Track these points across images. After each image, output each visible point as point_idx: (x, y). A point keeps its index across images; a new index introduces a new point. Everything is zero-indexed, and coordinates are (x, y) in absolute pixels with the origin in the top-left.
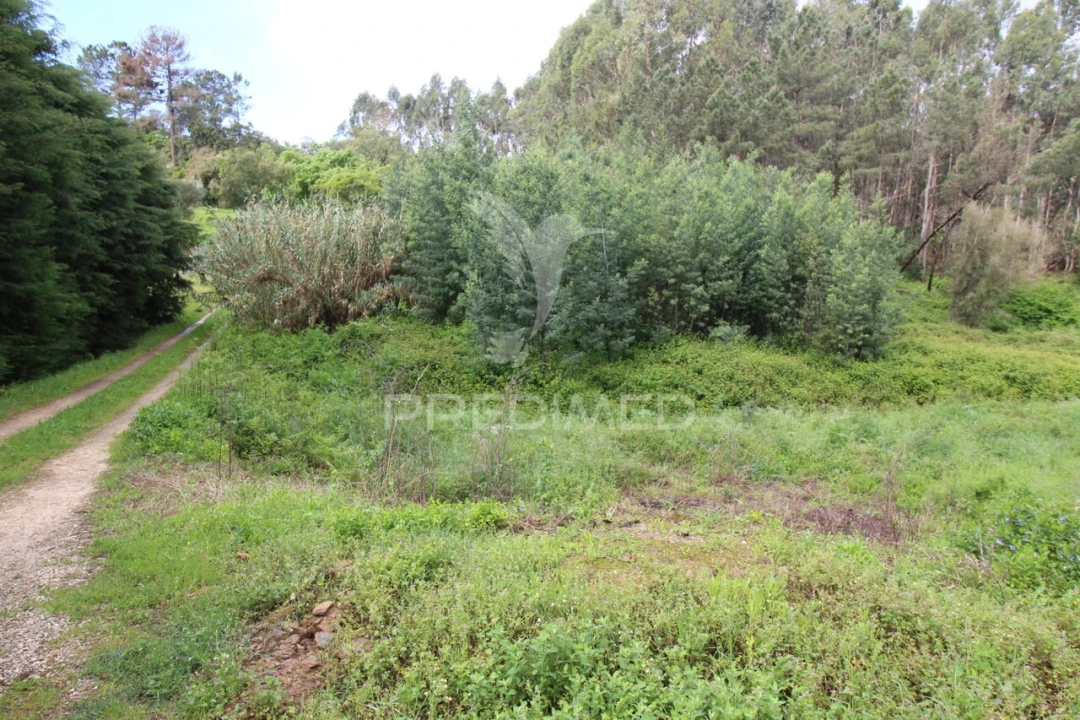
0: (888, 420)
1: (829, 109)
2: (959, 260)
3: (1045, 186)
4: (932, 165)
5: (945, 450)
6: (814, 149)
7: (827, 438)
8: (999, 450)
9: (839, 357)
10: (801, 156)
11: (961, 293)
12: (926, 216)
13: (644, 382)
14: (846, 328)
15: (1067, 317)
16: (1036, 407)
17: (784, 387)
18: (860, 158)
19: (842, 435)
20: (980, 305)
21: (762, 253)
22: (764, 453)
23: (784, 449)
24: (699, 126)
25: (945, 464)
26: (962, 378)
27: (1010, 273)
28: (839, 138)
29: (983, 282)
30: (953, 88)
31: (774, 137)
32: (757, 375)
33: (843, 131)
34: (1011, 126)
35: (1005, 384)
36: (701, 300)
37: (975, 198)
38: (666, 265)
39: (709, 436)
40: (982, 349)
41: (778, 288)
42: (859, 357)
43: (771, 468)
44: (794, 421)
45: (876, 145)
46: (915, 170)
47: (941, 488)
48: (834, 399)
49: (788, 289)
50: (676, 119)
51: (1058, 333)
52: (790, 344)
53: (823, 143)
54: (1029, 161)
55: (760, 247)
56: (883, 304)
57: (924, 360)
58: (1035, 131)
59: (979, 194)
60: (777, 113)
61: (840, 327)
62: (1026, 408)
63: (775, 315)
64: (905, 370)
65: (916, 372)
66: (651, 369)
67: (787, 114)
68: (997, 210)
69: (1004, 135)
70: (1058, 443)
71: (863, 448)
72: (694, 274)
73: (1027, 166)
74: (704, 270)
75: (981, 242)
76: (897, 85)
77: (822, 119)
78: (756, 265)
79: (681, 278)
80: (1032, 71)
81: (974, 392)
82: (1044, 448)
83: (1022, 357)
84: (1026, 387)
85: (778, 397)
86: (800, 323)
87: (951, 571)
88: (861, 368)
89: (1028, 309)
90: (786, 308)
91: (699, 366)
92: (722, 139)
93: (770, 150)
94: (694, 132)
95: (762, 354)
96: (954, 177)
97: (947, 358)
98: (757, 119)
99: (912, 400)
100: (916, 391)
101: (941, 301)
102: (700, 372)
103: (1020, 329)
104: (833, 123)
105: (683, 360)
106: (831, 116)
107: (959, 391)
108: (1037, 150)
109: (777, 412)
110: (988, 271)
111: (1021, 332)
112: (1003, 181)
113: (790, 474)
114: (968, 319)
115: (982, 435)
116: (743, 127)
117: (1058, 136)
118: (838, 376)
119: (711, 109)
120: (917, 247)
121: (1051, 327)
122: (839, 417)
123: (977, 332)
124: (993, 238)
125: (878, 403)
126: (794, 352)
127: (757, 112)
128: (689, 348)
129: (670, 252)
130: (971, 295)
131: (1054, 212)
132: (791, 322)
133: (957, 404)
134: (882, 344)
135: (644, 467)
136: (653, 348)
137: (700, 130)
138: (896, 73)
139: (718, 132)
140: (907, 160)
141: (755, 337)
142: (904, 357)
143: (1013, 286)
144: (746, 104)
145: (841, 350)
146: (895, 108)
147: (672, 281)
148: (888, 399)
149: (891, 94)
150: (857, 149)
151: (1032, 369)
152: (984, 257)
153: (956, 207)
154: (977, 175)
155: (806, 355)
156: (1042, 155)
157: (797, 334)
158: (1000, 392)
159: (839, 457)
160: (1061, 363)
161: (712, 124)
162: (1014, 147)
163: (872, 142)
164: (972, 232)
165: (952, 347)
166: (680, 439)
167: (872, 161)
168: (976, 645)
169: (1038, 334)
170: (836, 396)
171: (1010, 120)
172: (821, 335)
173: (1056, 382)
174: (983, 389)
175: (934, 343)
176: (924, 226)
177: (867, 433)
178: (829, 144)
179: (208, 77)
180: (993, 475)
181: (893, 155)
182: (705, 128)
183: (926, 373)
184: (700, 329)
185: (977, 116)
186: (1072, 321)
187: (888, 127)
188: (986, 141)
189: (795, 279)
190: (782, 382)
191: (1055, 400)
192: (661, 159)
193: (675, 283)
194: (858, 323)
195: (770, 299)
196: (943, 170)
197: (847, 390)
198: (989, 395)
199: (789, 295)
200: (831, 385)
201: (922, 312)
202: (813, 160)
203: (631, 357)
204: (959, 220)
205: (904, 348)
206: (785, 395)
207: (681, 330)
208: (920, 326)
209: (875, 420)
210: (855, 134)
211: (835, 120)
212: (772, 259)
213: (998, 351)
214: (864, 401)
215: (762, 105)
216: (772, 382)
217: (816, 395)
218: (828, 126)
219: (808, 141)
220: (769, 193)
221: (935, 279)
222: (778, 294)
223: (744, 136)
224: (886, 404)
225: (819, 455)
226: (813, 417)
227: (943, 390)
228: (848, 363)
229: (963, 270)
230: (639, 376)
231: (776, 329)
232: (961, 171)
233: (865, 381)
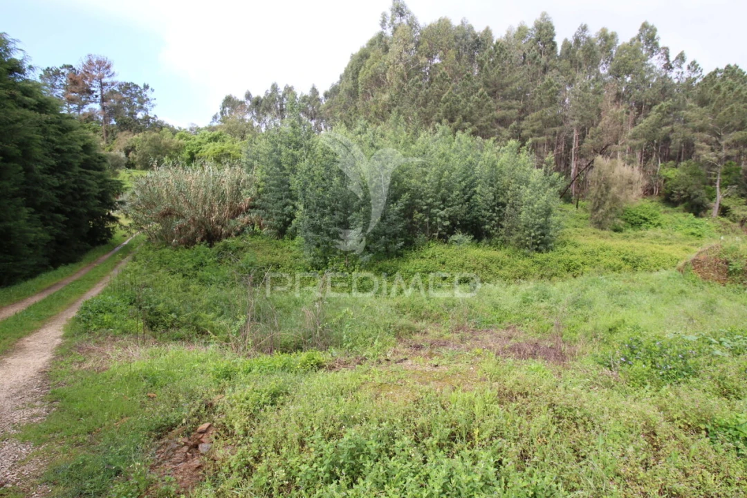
0: (556, 287)
1: (514, 102)
2: (594, 190)
3: (640, 145)
4: (575, 134)
5: (590, 304)
6: (506, 127)
7: (521, 300)
8: (621, 303)
9: (526, 251)
10: (499, 130)
11: (595, 210)
12: (573, 164)
13: (410, 270)
14: (530, 233)
15: (656, 222)
16: (641, 275)
17: (494, 270)
18: (534, 131)
19: (529, 297)
20: (606, 216)
21: (478, 189)
22: (484, 311)
23: (496, 307)
24: (437, 113)
25: (590, 312)
26: (598, 260)
27: (622, 197)
28: (520, 119)
29: (608, 203)
30: (585, 89)
31: (482, 119)
32: (478, 264)
33: (523, 115)
34: (619, 111)
35: (623, 263)
36: (443, 218)
37: (601, 154)
38: (421, 198)
39: (451, 302)
40: (608, 243)
41: (488, 210)
42: (538, 250)
43: (489, 320)
44: (502, 291)
45: (543, 123)
46: (566, 137)
47: (588, 327)
48: (524, 276)
49: (494, 211)
50: (423, 109)
51: (651, 232)
52: (497, 244)
53: (511, 123)
54: (631, 131)
55: (476, 186)
56: (552, 218)
57: (576, 251)
58: (633, 114)
59: (603, 151)
60: (483, 105)
61: (527, 232)
62: (635, 277)
63: (487, 227)
64: (565, 257)
65: (572, 258)
66: (414, 263)
67: (489, 106)
68: (614, 160)
69: (615, 116)
70: (654, 297)
71: (542, 305)
72: (438, 203)
73: (630, 134)
74: (444, 200)
75: (605, 179)
76: (553, 88)
77: (510, 108)
78: (474, 197)
79: (430, 206)
80: (629, 79)
81: (605, 268)
82: (646, 300)
83: (632, 246)
84: (635, 264)
85: (491, 276)
86: (503, 230)
87: (595, 379)
88: (539, 257)
89: (634, 218)
90: (493, 222)
91: (443, 259)
92: (452, 121)
93: (481, 128)
94: (435, 117)
95: (481, 251)
96: (588, 143)
97: (590, 249)
98: (472, 108)
99: (570, 275)
100: (572, 269)
101: (585, 215)
102: (444, 263)
103: (630, 230)
104: (517, 111)
105: (433, 256)
106: (515, 106)
107: (596, 268)
108: (634, 124)
109: (491, 286)
110: (610, 196)
111: (630, 231)
112: (617, 143)
113: (500, 323)
114: (600, 225)
115: (611, 294)
116: (464, 114)
117: (646, 116)
118: (527, 262)
119: (445, 103)
120: (569, 183)
121: (647, 228)
122: (527, 287)
123: (606, 233)
124: (612, 176)
125: (550, 278)
126: (500, 249)
127: (471, 105)
128: (437, 249)
129: (423, 190)
130: (601, 211)
131: (646, 160)
132: (497, 230)
133: (596, 276)
134: (551, 242)
135: (412, 323)
136: (415, 249)
137: (438, 115)
138: (552, 80)
139: (449, 117)
140: (561, 132)
141: (476, 240)
142: (564, 249)
143: (625, 205)
144: (465, 99)
145: (528, 246)
146: (553, 101)
147: (425, 207)
148: (556, 275)
149: (550, 93)
150: (532, 126)
151: (638, 253)
152: (607, 188)
153: (590, 159)
154: (601, 140)
155: (507, 250)
156: (637, 127)
157: (501, 238)
158: (620, 268)
159: (528, 312)
160: (654, 249)
161: (445, 112)
162: (622, 123)
163: (540, 121)
164: (600, 173)
165: (591, 242)
166: (433, 305)
167: (540, 133)
168: (612, 425)
169: (640, 232)
170: (525, 274)
171: (618, 107)
172: (515, 237)
173: (652, 260)
174: (610, 267)
175: (581, 240)
176: (573, 171)
177: (545, 296)
178: (514, 123)
179: (127, 87)
180: (618, 317)
181: (552, 129)
182: (441, 114)
183: (577, 258)
184: (444, 238)
185: (599, 105)
186: (659, 224)
187: (549, 112)
188: (606, 119)
189: (498, 204)
190: (493, 267)
191: (651, 271)
192: (416, 134)
193: (427, 209)
194: (538, 229)
195: (483, 217)
196: (583, 136)
197: (532, 270)
198: (614, 270)
199: (495, 214)
200: (522, 268)
201: (573, 222)
202: (506, 133)
203: (402, 255)
204: (592, 167)
205: (564, 244)
206: (496, 275)
207: (432, 238)
208: (572, 230)
209: (548, 288)
210: (530, 117)
211: (519, 109)
212: (483, 194)
213: (619, 243)
214: (542, 276)
215: (474, 100)
216: (487, 267)
217: (513, 274)
218: (514, 113)
219: (503, 122)
220: (479, 153)
221: (579, 202)
222: (488, 214)
223: (465, 119)
224: (554, 278)
225: (517, 311)
226: (512, 288)
227: (587, 268)
228: (532, 254)
229: (596, 196)
230: (407, 267)
231: (489, 236)
232: (592, 137)
233: (542, 265)
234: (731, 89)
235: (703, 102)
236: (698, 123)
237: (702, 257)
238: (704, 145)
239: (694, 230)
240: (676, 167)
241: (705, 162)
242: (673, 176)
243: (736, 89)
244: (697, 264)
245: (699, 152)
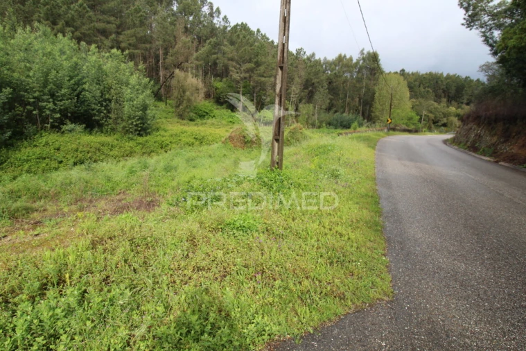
0: (152, 161)
1: (112, 19)
2: (175, 93)
3: (201, 65)
4: (161, 52)
5: (176, 169)
6: (107, 37)
7: (128, 171)
8: (193, 165)
9: (131, 136)
10: (101, 40)
11: (178, 106)
12: (161, 73)
13: (22, 158)
14: (132, 122)
15: (212, 115)
16: (205, 148)
17: (106, 152)
18: (130, 44)
19: (134, 169)
20: (184, 110)
21: (86, 86)
22: (98, 184)
23: (109, 179)
24: (38, 14)
25: (176, 174)
26: (180, 140)
27: (193, 98)
28: (118, 33)
29: (185, 102)
30: (164, 19)
31: (85, 27)
32: (91, 148)
33: (120, 30)
34: (187, 40)
35: (194, 140)
36: (53, 111)
37: (178, 68)
38: (26, 91)
39: (68, 181)
40: (186, 128)
41: (97, 105)
42: (140, 135)
43: (103, 190)
44: (113, 167)
45: (137, 40)
46: (155, 53)
47: (174, 184)
48: (131, 154)
49: (102, 105)
50: (21, 7)
51: (210, 121)
52: (107, 132)
53: (111, 35)
54: (195, 55)
55: (85, 83)
56: (148, 112)
57: (166, 134)
58: (196, 43)
59: (179, 66)
60: (84, 15)
61: (130, 122)
62: (201, 149)
63: (97, 118)
64: (158, 139)
65: (163, 139)
66: (26, 151)
67: (90, 17)
68: (186, 73)
69: (185, 43)
70: (211, 160)
71: (144, 173)
72: (45, 97)
73: (194, 57)
74: (52, 95)
75: (182, 86)
76: (141, 13)
77: (109, 22)
78: (83, 93)
79: (38, 99)
80: (191, 18)
81: (184, 145)
82: (207, 162)
83: (199, 130)
84: (201, 141)
85: (103, 156)
86: (111, 121)
87: (166, 215)
88: (141, 139)
89: (200, 112)
90: (102, 114)
91: (57, 146)
92: (54, 23)
93: (84, 34)
94: (36, 16)
95: (93, 137)
96: (170, 59)
97: (174, 132)
98: (73, 16)
99: (163, 151)
100: (164, 147)
101: (171, 110)
102: (58, 149)
103: (199, 120)
104: (114, 26)
105: (47, 144)
106: (113, 22)
107: (179, 145)
108: (197, 51)
109: (104, 164)
110: (186, 98)
111: (199, 121)
112: (187, 62)
113: (113, 190)
114: (181, 117)
115: (188, 161)
116: (66, 19)
117: (203, 46)
118: (131, 144)
119: (45, 5)
120: (159, 87)
121: (208, 119)
122: (132, 162)
123: (185, 121)
124: (186, 84)
125: (149, 154)
126: (110, 135)
127: (73, 12)
128: (51, 138)
129: (28, 84)
130: (181, 107)
131: (205, 75)
132: (106, 121)
133: (179, 150)
134: (148, 129)
135: (29, 205)
136: (26, 139)
137: (39, 16)
138: (140, 7)
139: (51, 19)
140: (151, 48)
141: (89, 129)
142: (158, 134)
143: (195, 104)
144: (65, 6)
145: (132, 132)
146: (142, 24)
147: (32, 100)
148: (153, 151)
149: (139, 17)
150: (128, 40)
151: (202, 134)
152: (184, 92)
153: (172, 71)
154: (178, 58)
155: (115, 136)
156: (198, 53)
157: (110, 126)
158: (193, 144)
159: (133, 179)
160: (210, 131)
161: (46, 14)
162: (189, 49)
163: (134, 38)
164: (178, 82)
165: (175, 128)
166: (51, 186)
167: (136, 47)
168: (170, 240)
169: (204, 121)
170: (131, 153)
171: (187, 37)
172: (122, 126)
173: (210, 138)
174: (187, 143)
175: (170, 127)
176: (161, 78)
177: (146, 167)
178: (113, 36)
180: (191, 175)
181: (144, 45)
182: (42, 15)
183: (167, 139)
184: (57, 127)
185: (175, 33)
186: (214, 116)
187: (140, 32)
188: (179, 45)
189: (105, 100)
190: (105, 149)
191: (210, 145)
192: (14, 29)
193: (34, 102)
194: (138, 120)
195: (93, 110)
196: (166, 54)
197: (136, 149)
198: (190, 146)
199: (103, 108)
200: (129, 148)
201: (164, 115)
202: (108, 43)
203: (12, 145)
204: (173, 77)
205: (158, 130)
206: (108, 156)
207: (43, 128)
208: (164, 120)
209: (148, 161)
210: (126, 32)
211: (116, 24)
212: (91, 91)
213: (192, 128)
214: (144, 153)
215: (75, 9)
216: (99, 150)
217: (122, 154)
218: (112, 27)
219: (104, 33)
220: (84, 56)
221: (168, 101)
222: (98, 107)
223: (68, 24)
224: (153, 154)
225: (125, 180)
226: (121, 164)
227: (174, 146)
228: (135, 138)
229: (177, 97)
230: (19, 156)
231: (100, 126)
232: (172, 56)
233: (143, 145)
234: (244, 37)
235: (232, 43)
236: (230, 56)
237: (233, 134)
238: (233, 69)
239: (231, 120)
240: (221, 81)
241: (234, 79)
242: (220, 87)
243: (247, 38)
244: (231, 138)
245: (231, 73)
